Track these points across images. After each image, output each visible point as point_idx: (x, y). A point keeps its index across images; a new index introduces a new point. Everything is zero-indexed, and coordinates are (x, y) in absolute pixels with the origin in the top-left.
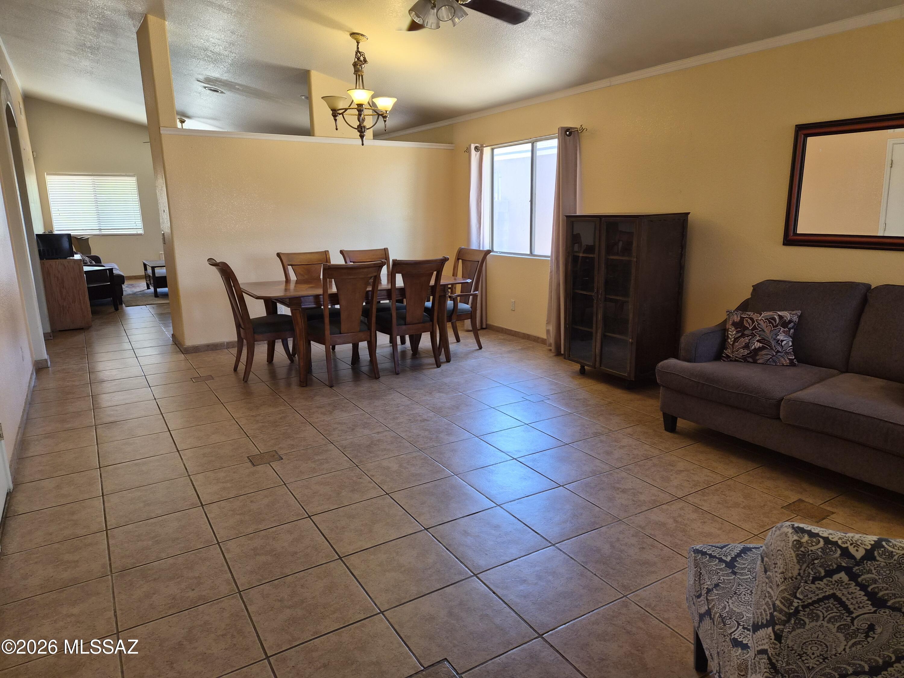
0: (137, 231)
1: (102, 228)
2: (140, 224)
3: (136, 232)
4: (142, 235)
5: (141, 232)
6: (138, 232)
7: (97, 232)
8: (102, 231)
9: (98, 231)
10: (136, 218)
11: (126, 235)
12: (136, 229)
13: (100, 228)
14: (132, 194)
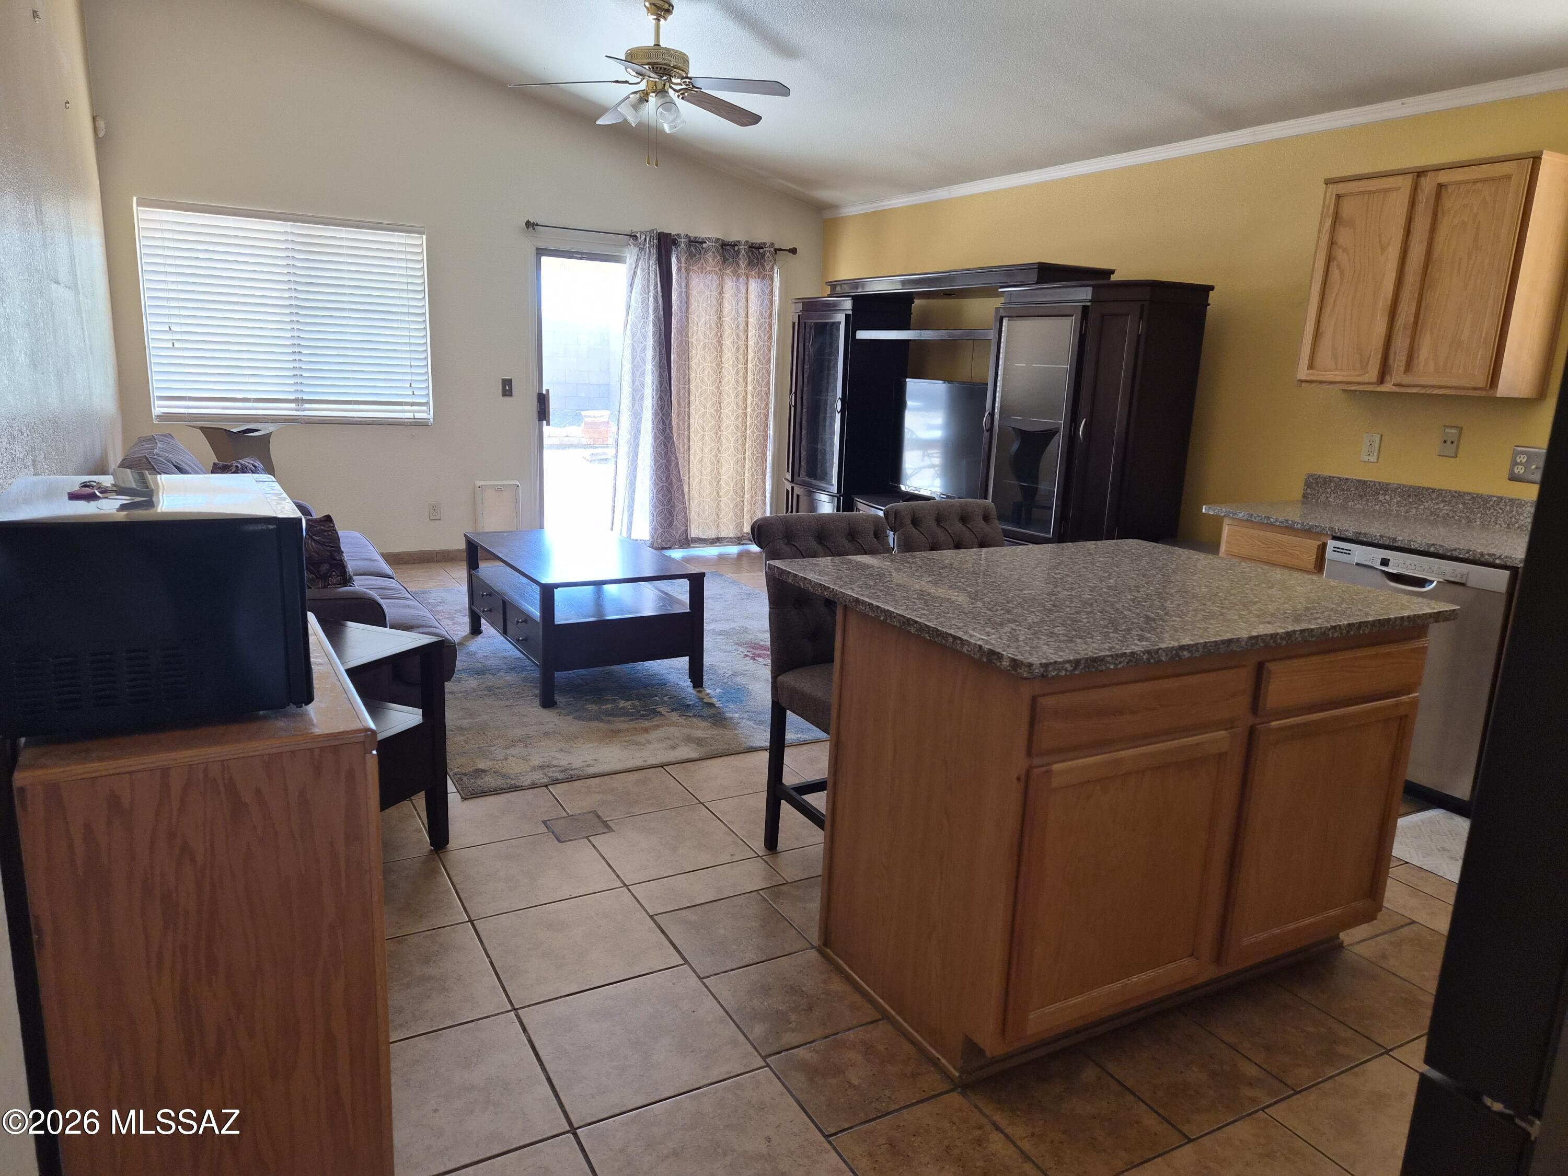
0: (414, 412)
1: (305, 397)
2: (424, 390)
3: (410, 415)
4: (426, 425)
5: (424, 415)
6: (418, 415)
7: (288, 410)
8: (307, 406)
9: (293, 405)
10: (414, 370)
11: (381, 424)
12: (412, 404)
13: (300, 396)
14: (408, 291)
